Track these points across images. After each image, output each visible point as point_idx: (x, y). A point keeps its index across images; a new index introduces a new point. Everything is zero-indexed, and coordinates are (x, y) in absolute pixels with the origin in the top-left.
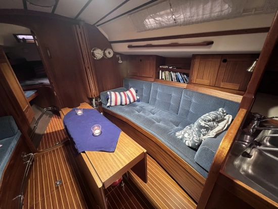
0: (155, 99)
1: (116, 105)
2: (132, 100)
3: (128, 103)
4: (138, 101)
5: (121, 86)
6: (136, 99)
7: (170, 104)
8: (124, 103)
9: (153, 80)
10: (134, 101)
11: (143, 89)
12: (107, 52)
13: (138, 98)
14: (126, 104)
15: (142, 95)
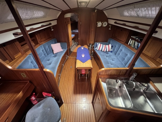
0: (119, 54)
1: (99, 50)
2: (108, 50)
3: (105, 51)
4: (111, 52)
5: (106, 41)
6: (110, 51)
7: (124, 59)
8: (103, 50)
9: (123, 43)
10: (109, 51)
11: (116, 46)
12: (104, 23)
13: (112, 50)
14: (104, 51)
15: (114, 50)
